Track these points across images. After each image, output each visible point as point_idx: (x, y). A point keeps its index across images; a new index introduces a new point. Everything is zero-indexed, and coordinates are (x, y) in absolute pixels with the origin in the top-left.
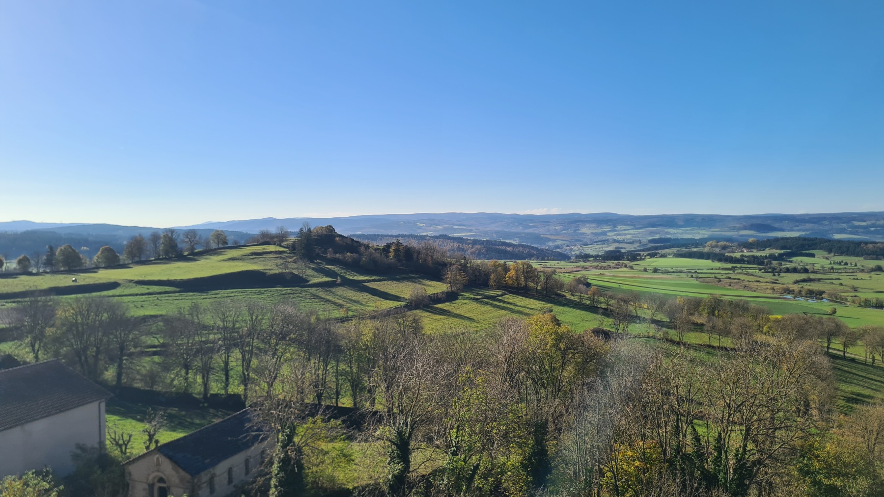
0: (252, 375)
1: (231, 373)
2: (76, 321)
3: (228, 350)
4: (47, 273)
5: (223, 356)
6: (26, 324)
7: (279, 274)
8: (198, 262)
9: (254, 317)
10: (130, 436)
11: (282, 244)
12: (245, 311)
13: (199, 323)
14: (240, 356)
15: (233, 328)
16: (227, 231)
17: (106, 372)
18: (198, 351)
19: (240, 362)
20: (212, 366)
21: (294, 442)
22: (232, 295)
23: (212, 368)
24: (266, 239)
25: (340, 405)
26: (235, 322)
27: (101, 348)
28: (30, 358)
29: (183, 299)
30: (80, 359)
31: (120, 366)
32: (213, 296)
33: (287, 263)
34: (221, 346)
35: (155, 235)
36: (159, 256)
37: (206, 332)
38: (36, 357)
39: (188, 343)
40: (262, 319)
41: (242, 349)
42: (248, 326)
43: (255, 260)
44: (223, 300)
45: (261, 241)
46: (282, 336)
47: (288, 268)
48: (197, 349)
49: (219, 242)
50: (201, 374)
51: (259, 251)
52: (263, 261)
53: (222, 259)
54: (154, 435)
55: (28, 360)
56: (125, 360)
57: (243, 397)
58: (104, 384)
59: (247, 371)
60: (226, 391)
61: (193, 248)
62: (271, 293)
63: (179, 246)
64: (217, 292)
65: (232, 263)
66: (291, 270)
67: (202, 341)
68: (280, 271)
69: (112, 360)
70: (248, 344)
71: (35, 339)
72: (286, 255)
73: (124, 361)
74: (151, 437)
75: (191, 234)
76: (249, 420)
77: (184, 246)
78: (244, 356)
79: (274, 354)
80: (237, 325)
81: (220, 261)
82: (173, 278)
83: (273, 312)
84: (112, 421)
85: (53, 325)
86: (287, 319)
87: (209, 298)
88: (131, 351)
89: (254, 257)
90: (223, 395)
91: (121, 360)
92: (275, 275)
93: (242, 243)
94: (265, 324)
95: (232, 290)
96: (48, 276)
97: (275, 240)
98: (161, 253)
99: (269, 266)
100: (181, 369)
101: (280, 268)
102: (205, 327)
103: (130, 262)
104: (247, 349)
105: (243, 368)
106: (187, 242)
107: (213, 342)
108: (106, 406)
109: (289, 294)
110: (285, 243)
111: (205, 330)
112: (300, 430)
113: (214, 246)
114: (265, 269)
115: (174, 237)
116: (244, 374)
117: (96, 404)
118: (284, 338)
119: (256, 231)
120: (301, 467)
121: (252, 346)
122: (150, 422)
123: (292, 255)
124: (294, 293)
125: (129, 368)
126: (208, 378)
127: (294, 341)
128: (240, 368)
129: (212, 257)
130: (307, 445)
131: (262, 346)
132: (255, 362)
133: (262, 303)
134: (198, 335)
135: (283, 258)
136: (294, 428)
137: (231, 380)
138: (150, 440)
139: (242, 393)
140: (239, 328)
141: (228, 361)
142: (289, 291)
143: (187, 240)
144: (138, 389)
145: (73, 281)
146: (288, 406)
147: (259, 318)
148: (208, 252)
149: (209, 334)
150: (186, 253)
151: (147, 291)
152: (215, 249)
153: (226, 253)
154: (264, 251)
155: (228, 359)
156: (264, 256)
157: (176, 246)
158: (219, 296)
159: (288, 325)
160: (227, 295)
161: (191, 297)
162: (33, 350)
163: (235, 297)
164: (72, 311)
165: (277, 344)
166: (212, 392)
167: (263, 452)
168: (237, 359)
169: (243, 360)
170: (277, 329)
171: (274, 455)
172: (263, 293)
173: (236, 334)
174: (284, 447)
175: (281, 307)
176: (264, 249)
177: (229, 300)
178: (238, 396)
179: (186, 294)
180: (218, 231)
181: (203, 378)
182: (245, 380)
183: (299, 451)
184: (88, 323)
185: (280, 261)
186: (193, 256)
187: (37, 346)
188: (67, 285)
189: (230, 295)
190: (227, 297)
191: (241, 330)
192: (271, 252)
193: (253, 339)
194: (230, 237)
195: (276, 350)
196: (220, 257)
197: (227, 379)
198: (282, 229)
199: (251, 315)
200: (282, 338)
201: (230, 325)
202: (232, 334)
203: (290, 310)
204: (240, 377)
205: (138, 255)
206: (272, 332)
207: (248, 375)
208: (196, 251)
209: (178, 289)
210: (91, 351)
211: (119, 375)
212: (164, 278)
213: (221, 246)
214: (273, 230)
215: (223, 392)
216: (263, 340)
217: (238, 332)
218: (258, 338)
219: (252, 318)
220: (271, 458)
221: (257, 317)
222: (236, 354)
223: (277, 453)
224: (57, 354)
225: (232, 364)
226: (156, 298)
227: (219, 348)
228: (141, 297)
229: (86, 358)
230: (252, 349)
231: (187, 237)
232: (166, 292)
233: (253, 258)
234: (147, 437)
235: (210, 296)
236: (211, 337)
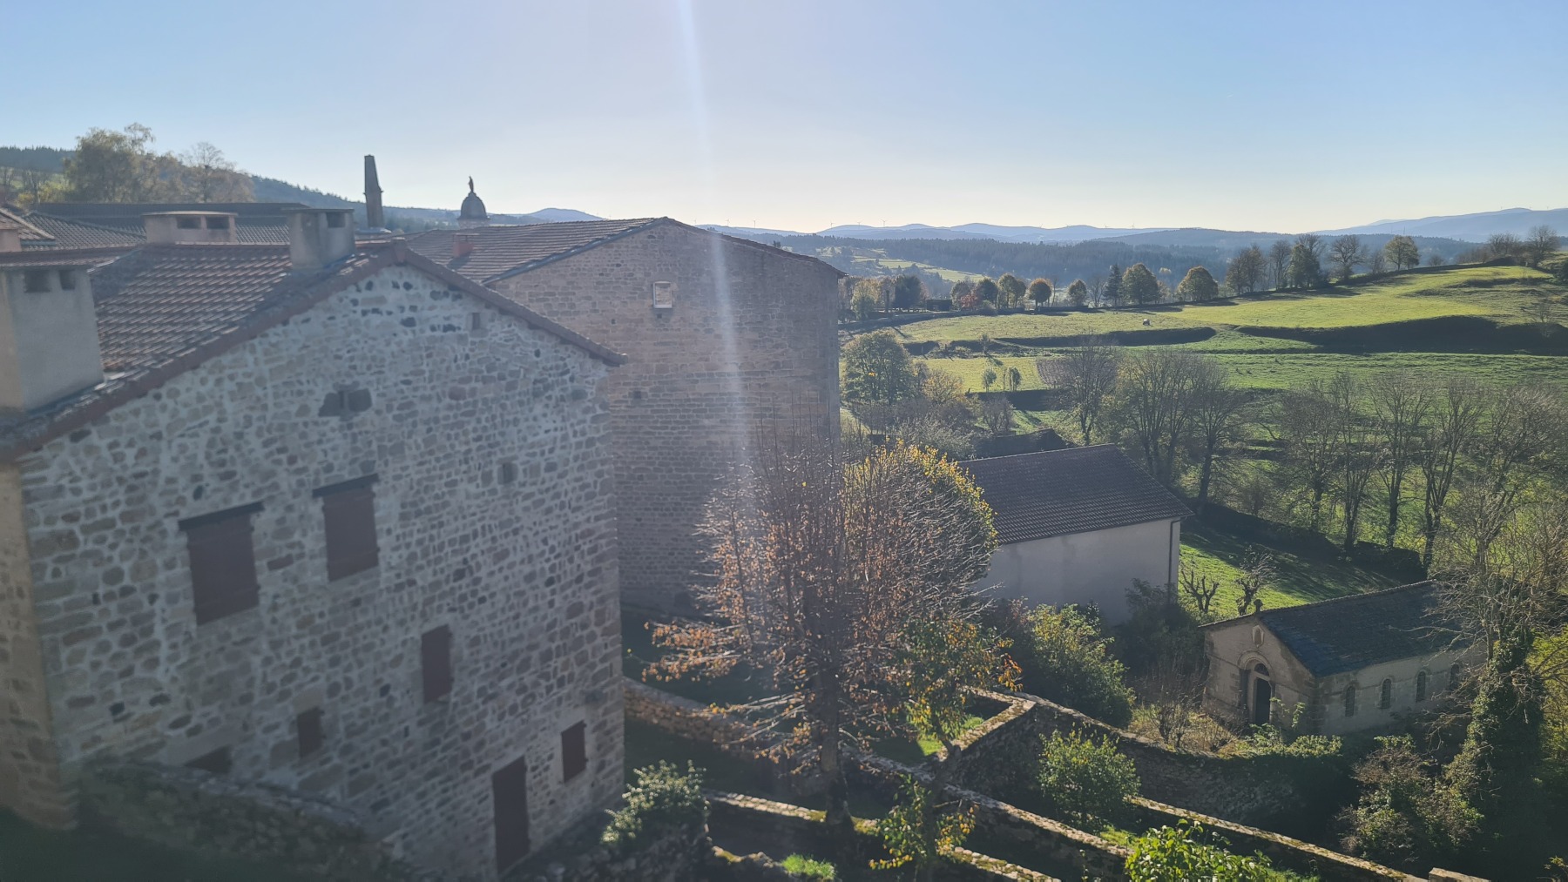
0: (1446, 520)
1: (1403, 510)
2: (1145, 388)
3: (1400, 466)
4: (1108, 309)
5: (1389, 477)
6: (1076, 386)
7: (1526, 326)
8: (1355, 298)
9: (1461, 410)
10: (1216, 585)
11: (1540, 265)
12: (1442, 396)
13: (1347, 410)
14: (1425, 481)
15: (1415, 426)
16: (1421, 237)
17: (1183, 476)
18: (1341, 461)
19: (1422, 493)
20: (1365, 492)
21: (1527, 665)
22: (1419, 362)
23: (1364, 496)
24: (1503, 253)
26: (1418, 416)
27: (1180, 436)
28: (1078, 438)
29: (1322, 364)
30: (1147, 450)
31: (1206, 470)
32: (1380, 363)
33: (1547, 305)
34: (1387, 457)
35: (1282, 248)
36: (1286, 284)
37: (1361, 428)
38: (1087, 438)
39: (1325, 444)
40: (1477, 415)
41: (1430, 467)
42: (1446, 425)
43: (1473, 297)
44: (1398, 370)
45: (1492, 257)
46: (1520, 454)
47: (1548, 314)
48: (1339, 456)
49: (1400, 260)
50: (1344, 504)
51: (1486, 278)
52: (1492, 298)
53: (1404, 292)
54: (1254, 591)
55: (1075, 441)
56: (1215, 459)
57: (1422, 558)
58: (1180, 492)
59: (1435, 510)
60: (1390, 541)
61: (1348, 272)
62: (1504, 364)
63: (1324, 266)
64: (1387, 355)
65: (1424, 301)
66: (1555, 319)
67: (1350, 444)
68: (1529, 320)
69: (1194, 457)
70: (1443, 460)
71: (1086, 409)
72: (1548, 286)
73: (1214, 462)
74: (1249, 593)
75: (1348, 245)
76: (1434, 603)
77: (1330, 267)
78: (1431, 482)
79: (1499, 486)
80: (1424, 422)
81: (1400, 296)
82: (1306, 326)
83: (1504, 403)
84: (1189, 554)
85: (1112, 392)
86: (1536, 420)
87: (1372, 367)
88: (1225, 445)
89: (1473, 289)
90: (1382, 547)
91: (1209, 460)
92: (1516, 327)
93: (1451, 260)
94: (1484, 425)
95: (1419, 354)
96: (1109, 314)
97: (1525, 254)
98: (1289, 280)
99: (1508, 310)
100: (1307, 489)
101: (1530, 314)
102: (1360, 420)
103: (1235, 294)
104: (1440, 469)
105: (1427, 503)
106: (1337, 260)
107: (1372, 448)
108: (1183, 529)
109: (1543, 368)
110: (1545, 262)
111: (1359, 425)
112: (1543, 645)
113: (1389, 266)
114: (1494, 316)
115: (1314, 249)
116: (1429, 516)
117: (1165, 524)
118: (1523, 457)
119: (1481, 237)
120: (1538, 717)
121: (1451, 465)
122: (1249, 570)
123: (1560, 288)
124: (1556, 368)
125: (1221, 475)
126: (1356, 512)
127: (1546, 466)
128: (1421, 504)
129: (1384, 289)
130: (1556, 677)
131: (1472, 467)
132: (1453, 497)
133: (1481, 382)
134: (1344, 432)
135: (1540, 294)
136: (1531, 639)
137: (1401, 524)
138: (1248, 598)
139: (1422, 551)
140: (1426, 428)
141: (1398, 488)
142: (1545, 363)
143: (1339, 255)
144: (1231, 511)
145: (1144, 323)
146: (1520, 591)
147: (1472, 412)
148: (1379, 278)
149: (1366, 432)
150: (1334, 281)
151: (1259, 347)
152: (1392, 274)
153: (1413, 281)
154: (1497, 277)
155: (1398, 483)
156: (1497, 288)
157: (1317, 266)
158: (1392, 363)
159: (1535, 432)
160: (1407, 362)
161: (1337, 363)
162: (1084, 427)
163: (1424, 368)
164: (1140, 372)
165: (1506, 469)
166: (1362, 539)
167: (1455, 669)
168: (1417, 487)
169: (1430, 489)
170: (1510, 437)
171: (1480, 679)
172: (1485, 364)
173: (1419, 439)
174: (1503, 668)
175: (1524, 395)
176: (1497, 274)
177: (1411, 372)
178: (1413, 554)
179: (1328, 356)
180: (1401, 238)
181: (1348, 510)
182: (1430, 528)
183: (1537, 684)
184: (1161, 393)
185: (1529, 300)
186: (1348, 285)
187: (1088, 422)
188: (1135, 329)
189: (1413, 362)
190: (1407, 366)
191: (1430, 431)
192: (1512, 281)
193: (1454, 452)
194: (1424, 250)
195: (1503, 478)
196: (1401, 289)
197: (1394, 520)
198: (1543, 231)
199: (1456, 406)
200: (1519, 456)
201: (1409, 420)
202: (1412, 438)
203: (1544, 401)
204: (1421, 520)
205: (1249, 282)
206: (1498, 443)
207: (1437, 518)
208: (1354, 276)
209: (1313, 347)
210: (1164, 439)
211: (1204, 483)
212: (1291, 325)
213: (1404, 267)
214: (1522, 235)
215: (1384, 542)
216: (1475, 457)
217: (1424, 436)
218: (1464, 451)
219: (1456, 412)
220: (1474, 683)
221: (1466, 411)
222: (1416, 477)
223: (1487, 676)
224: (1115, 436)
225: (1406, 493)
226: (1271, 360)
227: (1383, 461)
228: (1249, 356)
229: (1155, 448)
230: (1451, 470)
231: (1340, 251)
232: (1292, 351)
233: (1470, 293)
234: (1243, 594)
235: (1373, 363)
236: (1370, 438)
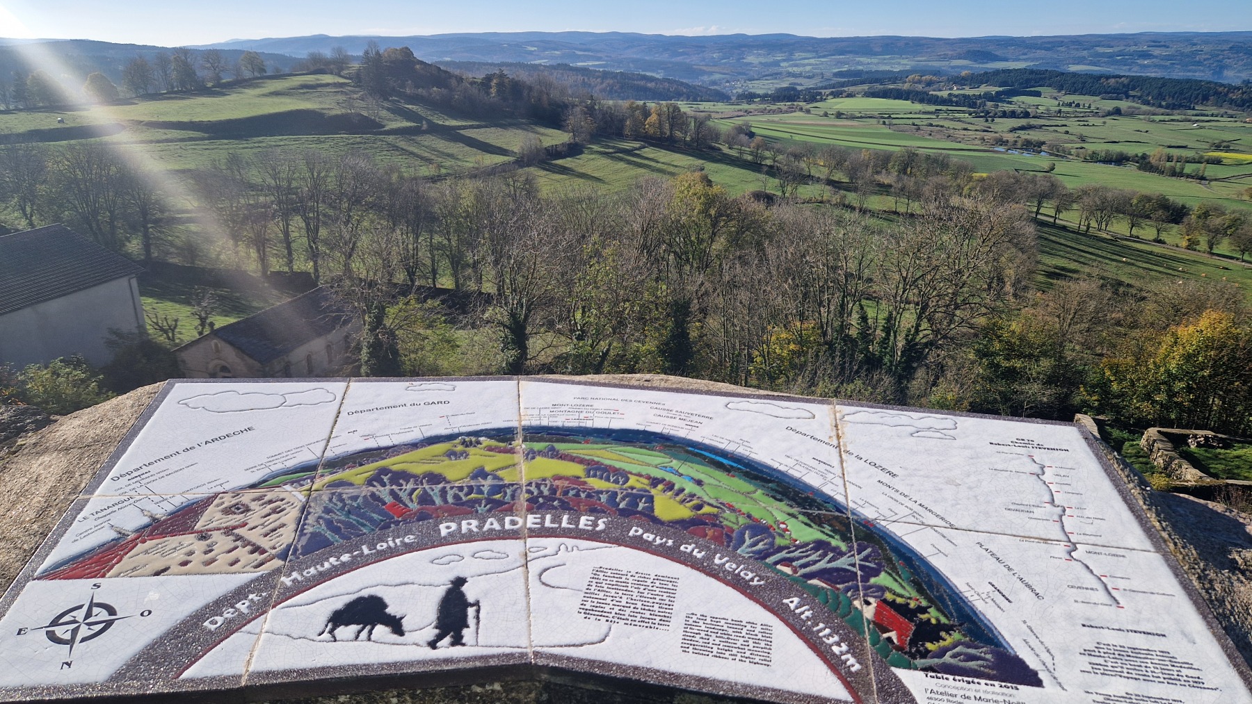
0: (322, 248)
1: (294, 245)
2: (75, 176)
3: (286, 216)
4: (21, 110)
5: (281, 225)
6: (7, 180)
7: (342, 115)
8: (228, 97)
9: (315, 174)
10: (176, 321)
11: (342, 74)
12: (302, 165)
13: (242, 180)
14: (304, 224)
15: (289, 188)
16: (263, 53)
17: (128, 244)
18: (246, 218)
19: (304, 232)
20: (267, 237)
21: (384, 325)
22: (282, 143)
23: (268, 240)
24: (318, 65)
25: (438, 286)
26: (289, 181)
27: (117, 212)
28: (22, 224)
29: (216, 148)
30: (91, 228)
31: (146, 237)
32: (256, 145)
33: (352, 101)
34: (276, 211)
35: (163, 56)
36: (173, 88)
37: (254, 193)
38: (31, 224)
39: (232, 207)
40: (327, 176)
41: (305, 214)
42: (309, 185)
43: (307, 96)
44: (270, 149)
45: (312, 68)
46: (356, 200)
47: (354, 107)
48: (244, 214)
49: (253, 69)
50: (255, 247)
51: (311, 83)
52: (319, 97)
53: (261, 93)
54: (206, 318)
55: (21, 228)
56: (151, 227)
57: (313, 275)
58: (128, 256)
59: (315, 243)
60: (291, 268)
61: (218, 78)
62: (335, 142)
63: (199, 73)
64: (260, 139)
65: (276, 100)
66: (358, 110)
67: (250, 205)
68: (344, 111)
69: (134, 228)
70: (312, 209)
71: (24, 199)
72: (349, 88)
73: (151, 230)
74: (203, 321)
75: (213, 56)
76: (326, 298)
77: (204, 73)
78: (308, 224)
79: (348, 221)
80: (294, 184)
81: (259, 96)
82: (197, 120)
83: (340, 167)
84: (148, 302)
85: (44, 182)
86: (360, 177)
87: (251, 148)
88: (157, 216)
89: (305, 90)
90: (287, 273)
91: (146, 229)
92: (337, 116)
93: (287, 70)
94: (331, 183)
95: (280, 137)
96: (23, 115)
97: (332, 67)
98: (175, 84)
99: (328, 104)
100: (227, 241)
101: (343, 107)
102: (252, 187)
103: (134, 96)
104: (311, 215)
105: (309, 240)
106: (208, 69)
107: (265, 206)
108: (139, 284)
109: (358, 143)
110: (346, 72)
111: (252, 191)
112: (392, 311)
113: (247, 74)
114: (322, 109)
115: (189, 60)
116: (311, 247)
117: (124, 282)
118: (358, 202)
119: (303, 54)
120: (396, 353)
121: (317, 212)
122: (199, 304)
123: (357, 89)
124: (365, 143)
125: (158, 238)
126: (264, 251)
127: (372, 206)
128: (305, 240)
129: (246, 91)
130: (401, 327)
131: (331, 212)
132: (323, 232)
133: (324, 154)
134: (243, 196)
135: (346, 94)
136: (384, 308)
137: (295, 256)
138: (203, 324)
139: (312, 271)
140: (297, 188)
141: (288, 231)
142: (358, 140)
143: (209, 65)
144: (175, 266)
145: (59, 122)
146: (371, 284)
147: (322, 175)
148: (240, 83)
149: (258, 195)
150: (210, 85)
151: (164, 137)
152: (250, 79)
153: (266, 85)
154: (319, 82)
155: (287, 228)
156: (319, 89)
157: (194, 73)
158: (264, 145)
159: (362, 184)
160: (274, 144)
161: (227, 146)
162: (25, 214)
163: (286, 147)
164: (66, 163)
165: (350, 210)
166: (272, 270)
167: (347, 337)
168: (300, 228)
169: (308, 229)
170: (348, 189)
171: (362, 339)
172: (324, 142)
173: (294, 196)
174: (372, 330)
175: (351, 161)
176: (318, 80)
177: (279, 150)
178: (307, 274)
179: (219, 142)
180: (250, 53)
181: (258, 251)
182: (314, 255)
183: (392, 334)
184: (91, 179)
185: (341, 98)
186: (219, 89)
187: (28, 210)
188: (52, 127)
189: (278, 143)
190: (275, 146)
191: (299, 190)
192: (327, 85)
193: (317, 203)
194: (268, 63)
195: (350, 216)
196: (258, 91)
197: (290, 254)
198: (339, 50)
199: (312, 171)
201: (285, 184)
202: (290, 196)
203: (363, 164)
204: (307, 251)
205: (143, 86)
206: (342, 194)
207: (317, 248)
208: (224, 81)
209: (206, 135)
210: (104, 216)
211: (147, 247)
212: (185, 119)
213: (257, 74)
214: (327, 53)
215: (286, 269)
216: (330, 205)
217: (296, 194)
218: (324, 202)
219: (313, 175)
220: (359, 343)
221: (319, 174)
222: (297, 222)
223: (364, 336)
224: (57, 218)
225: (294, 235)
226: (178, 147)
227: (274, 214)
228: (158, 145)
229: (98, 225)
230: (318, 215)
231: (209, 61)
232: (191, 139)
233: (304, 93)
234: (197, 322)
235: (252, 145)
236: (262, 199)
